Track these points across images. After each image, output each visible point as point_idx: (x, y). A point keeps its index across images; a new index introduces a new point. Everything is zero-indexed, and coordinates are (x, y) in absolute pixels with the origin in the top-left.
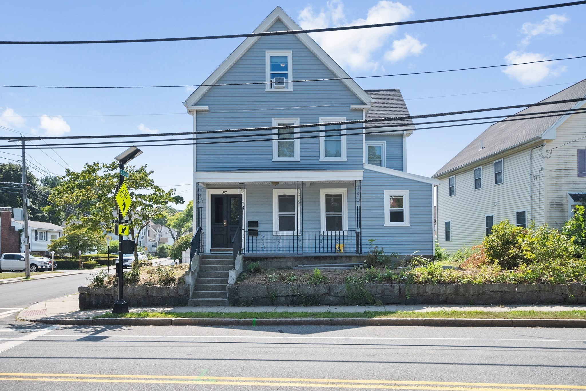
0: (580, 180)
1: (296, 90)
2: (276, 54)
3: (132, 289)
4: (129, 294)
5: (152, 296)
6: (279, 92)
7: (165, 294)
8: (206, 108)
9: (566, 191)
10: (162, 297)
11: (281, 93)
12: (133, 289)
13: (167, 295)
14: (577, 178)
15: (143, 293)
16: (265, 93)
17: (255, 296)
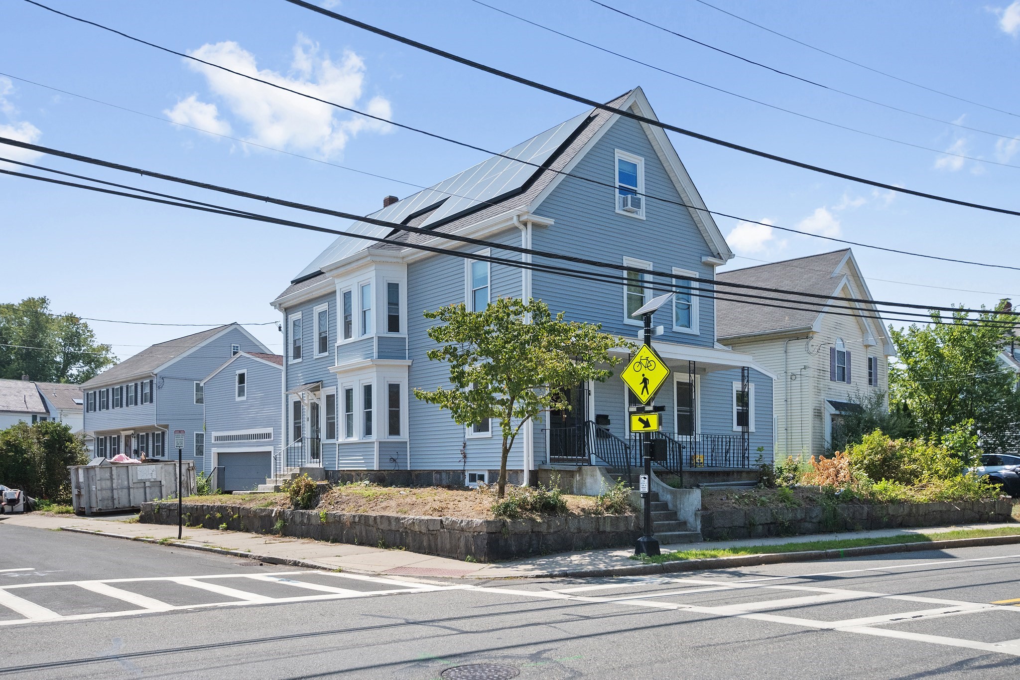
0: (832, 385)
1: (650, 219)
2: (626, 157)
3: (576, 521)
4: (572, 530)
5: (604, 532)
6: (629, 217)
7: (622, 527)
8: (550, 221)
9: (823, 396)
10: (617, 533)
11: (632, 219)
12: (579, 522)
13: (625, 529)
14: (830, 381)
15: (589, 527)
16: (614, 214)
17: (731, 525)
